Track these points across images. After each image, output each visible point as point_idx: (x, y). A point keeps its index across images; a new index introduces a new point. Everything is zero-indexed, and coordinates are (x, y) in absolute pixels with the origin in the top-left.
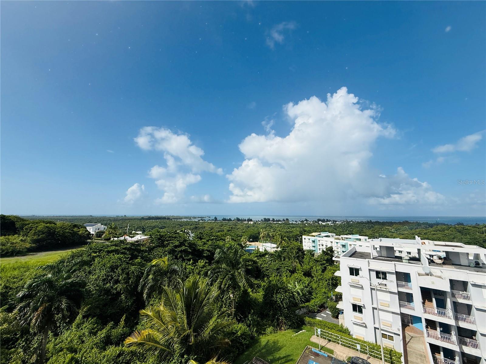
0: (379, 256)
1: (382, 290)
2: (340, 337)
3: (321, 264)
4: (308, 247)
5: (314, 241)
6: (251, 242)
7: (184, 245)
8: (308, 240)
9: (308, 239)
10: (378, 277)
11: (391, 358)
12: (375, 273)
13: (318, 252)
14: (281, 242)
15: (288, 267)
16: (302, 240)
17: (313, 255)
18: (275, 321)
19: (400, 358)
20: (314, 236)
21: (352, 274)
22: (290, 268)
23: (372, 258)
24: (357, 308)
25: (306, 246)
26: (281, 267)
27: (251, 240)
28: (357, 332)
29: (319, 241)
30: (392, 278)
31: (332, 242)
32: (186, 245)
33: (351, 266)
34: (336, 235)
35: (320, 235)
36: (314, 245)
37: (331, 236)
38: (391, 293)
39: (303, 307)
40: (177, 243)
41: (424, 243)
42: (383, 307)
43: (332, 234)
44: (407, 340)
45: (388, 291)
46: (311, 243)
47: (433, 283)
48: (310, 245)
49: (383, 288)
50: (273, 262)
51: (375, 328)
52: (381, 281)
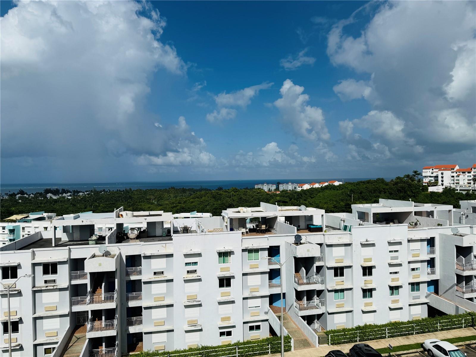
0: (69, 241)
1: (47, 289)
5: (12, 231)
8: (2, 230)
12: (42, 267)
20: (15, 221)
21: (5, 276)
23: (53, 245)
24: (10, 327)
29: (23, 228)
31: (47, 228)
33: (4, 265)
35: (27, 217)
37: (47, 218)
38: (61, 290)
41: (122, 215)
42: (48, 312)
43: (50, 214)
44: (70, 345)
45: (56, 288)
46: (7, 234)
47: (100, 265)
48: (4, 239)
49: (50, 286)
51: (36, 346)
52: (49, 277)
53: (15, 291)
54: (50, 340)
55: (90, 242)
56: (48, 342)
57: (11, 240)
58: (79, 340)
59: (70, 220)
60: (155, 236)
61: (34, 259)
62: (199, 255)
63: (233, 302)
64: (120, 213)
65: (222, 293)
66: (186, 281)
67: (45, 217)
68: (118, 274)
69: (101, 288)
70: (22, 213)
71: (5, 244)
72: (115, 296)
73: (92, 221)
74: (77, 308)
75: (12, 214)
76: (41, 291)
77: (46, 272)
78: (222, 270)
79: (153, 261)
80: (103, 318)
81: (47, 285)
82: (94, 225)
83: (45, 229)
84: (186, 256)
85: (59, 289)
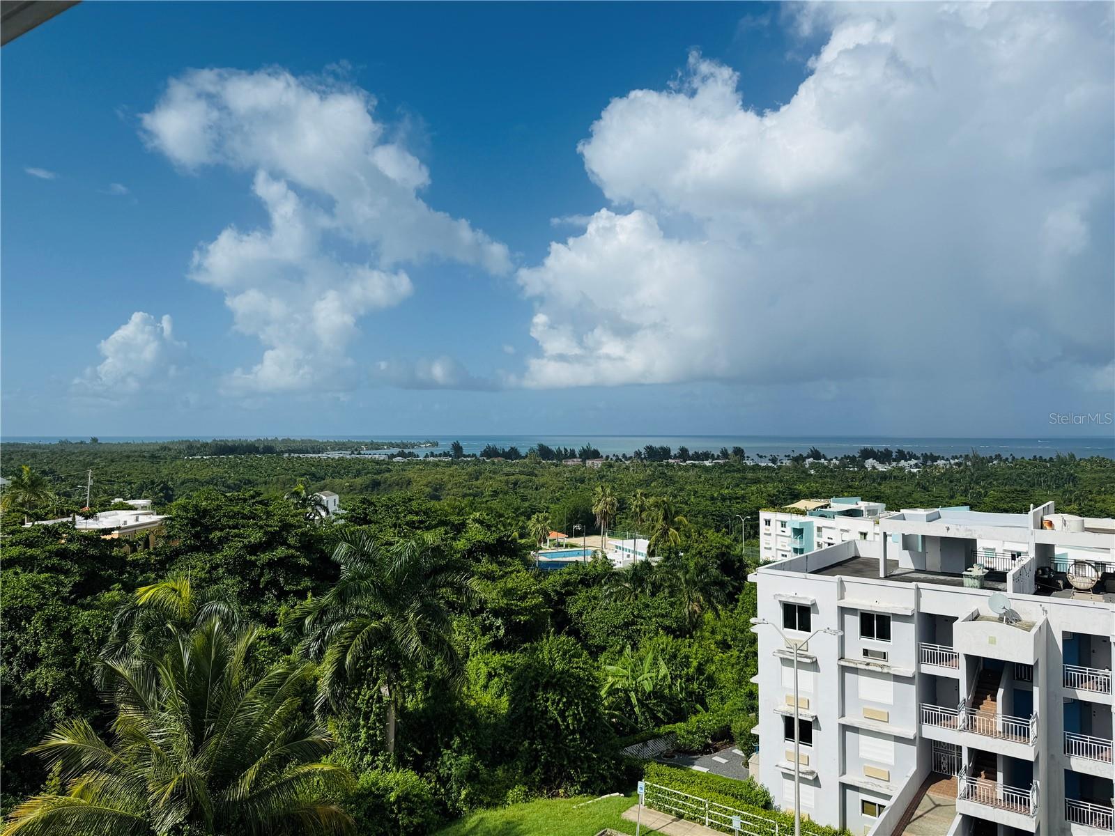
0: (917, 571)
1: (869, 670)
2: (707, 806)
4: (780, 553)
5: (798, 532)
7: (284, 543)
8: (780, 528)
9: (780, 524)
12: (859, 617)
14: (665, 533)
16: (758, 525)
20: (803, 513)
21: (789, 623)
25: (770, 549)
27: (578, 527)
29: (819, 529)
30: (904, 637)
32: (291, 541)
33: (784, 599)
34: (884, 509)
35: (825, 507)
36: (798, 547)
37: (865, 513)
38: (898, 678)
39: (657, 736)
40: (256, 536)
41: (1051, 524)
42: (868, 722)
43: (872, 504)
44: (918, 812)
45: (888, 673)
46: (789, 537)
47: (992, 641)
48: (785, 546)
49: (876, 665)
50: (615, 601)
51: (844, 787)
52: (874, 644)
53: (806, 657)
54: (873, 784)
55: (965, 580)
56: (869, 787)
57: (796, 550)
58: (938, 809)
59: (917, 522)
61: (842, 598)
64: (1046, 518)
67: (862, 511)
68: (1040, 676)
69: (994, 700)
70: (817, 497)
71: (786, 556)
72: (1033, 730)
73: (970, 530)
74: (934, 732)
75: (797, 497)
76: (855, 671)
77: (866, 631)
80: (1000, 775)
81: (868, 660)
82: (976, 540)
83: (863, 537)
85: (894, 676)
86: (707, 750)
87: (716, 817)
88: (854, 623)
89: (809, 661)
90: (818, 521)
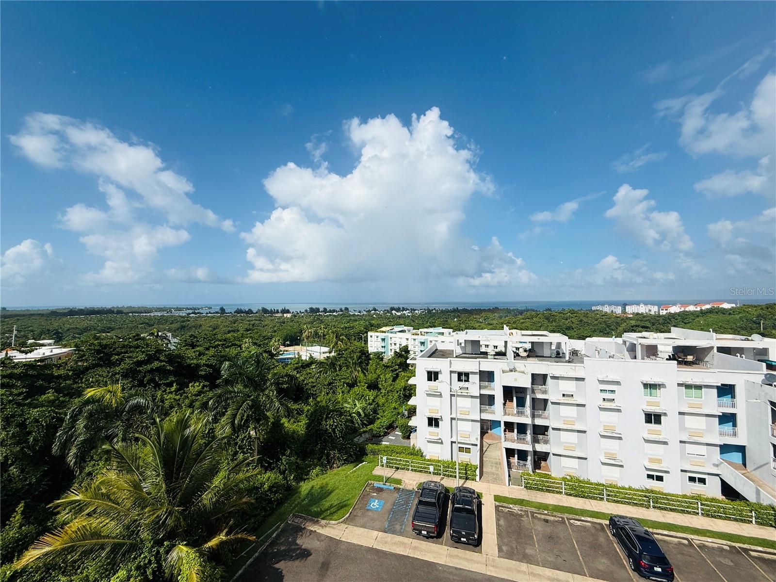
0: (463, 353)
1: (462, 395)
2: (410, 462)
3: (392, 370)
4: (376, 348)
5: (383, 340)
6: (288, 346)
7: (158, 359)
8: (376, 338)
10: (460, 380)
11: (466, 474)
12: (457, 374)
13: (389, 355)
14: (336, 343)
15: (345, 379)
16: (367, 338)
17: (382, 359)
18: (323, 458)
19: (475, 471)
20: (385, 332)
21: (430, 379)
22: (348, 381)
23: (455, 356)
24: (433, 422)
25: (372, 347)
26: (334, 380)
27: (288, 343)
28: (432, 452)
29: (391, 338)
30: (475, 379)
31: (408, 339)
32: (162, 358)
33: (429, 370)
34: (413, 329)
35: (392, 329)
36: (383, 345)
37: (407, 331)
38: (472, 397)
39: (364, 432)
40: (141, 357)
41: (512, 334)
42: (462, 415)
43: (408, 328)
45: (469, 395)
46: (380, 342)
47: (516, 380)
48: (378, 345)
49: (464, 392)
50: (323, 374)
51: (452, 442)
52: (463, 384)
53: (437, 392)
54: (464, 440)
55: (488, 357)
56: (463, 441)
57: (382, 347)
58: (490, 446)
60: (543, 357)
61: (450, 367)
62: (618, 383)
63: (665, 443)
65: (649, 430)
66: (601, 409)
67: (405, 330)
68: (529, 391)
69: (513, 401)
70: (389, 326)
74: (486, 416)
76: (456, 396)
78: (649, 404)
79: (561, 382)
80: (515, 430)
81: (461, 391)
84: (602, 382)
85: (471, 396)
86: (386, 434)
87: (414, 467)
88: (455, 376)
89: (439, 394)
90: (390, 335)
